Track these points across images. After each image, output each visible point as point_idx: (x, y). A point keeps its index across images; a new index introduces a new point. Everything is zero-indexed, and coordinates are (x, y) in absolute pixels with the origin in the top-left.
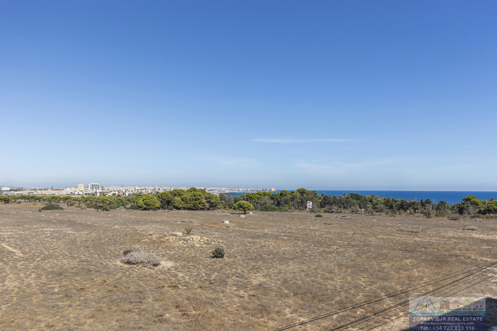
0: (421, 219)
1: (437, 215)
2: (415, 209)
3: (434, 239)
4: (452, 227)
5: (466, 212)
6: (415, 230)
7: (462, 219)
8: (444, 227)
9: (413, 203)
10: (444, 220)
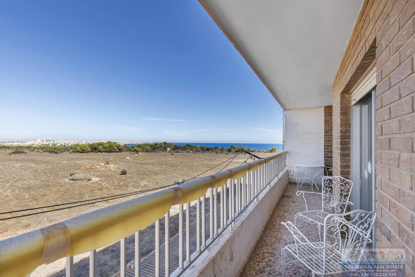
0: (214, 154)
1: (221, 153)
2: (212, 151)
3: (219, 162)
4: (226, 158)
5: (231, 151)
6: (212, 159)
7: (230, 154)
8: (223, 157)
9: (212, 148)
10: (223, 155)
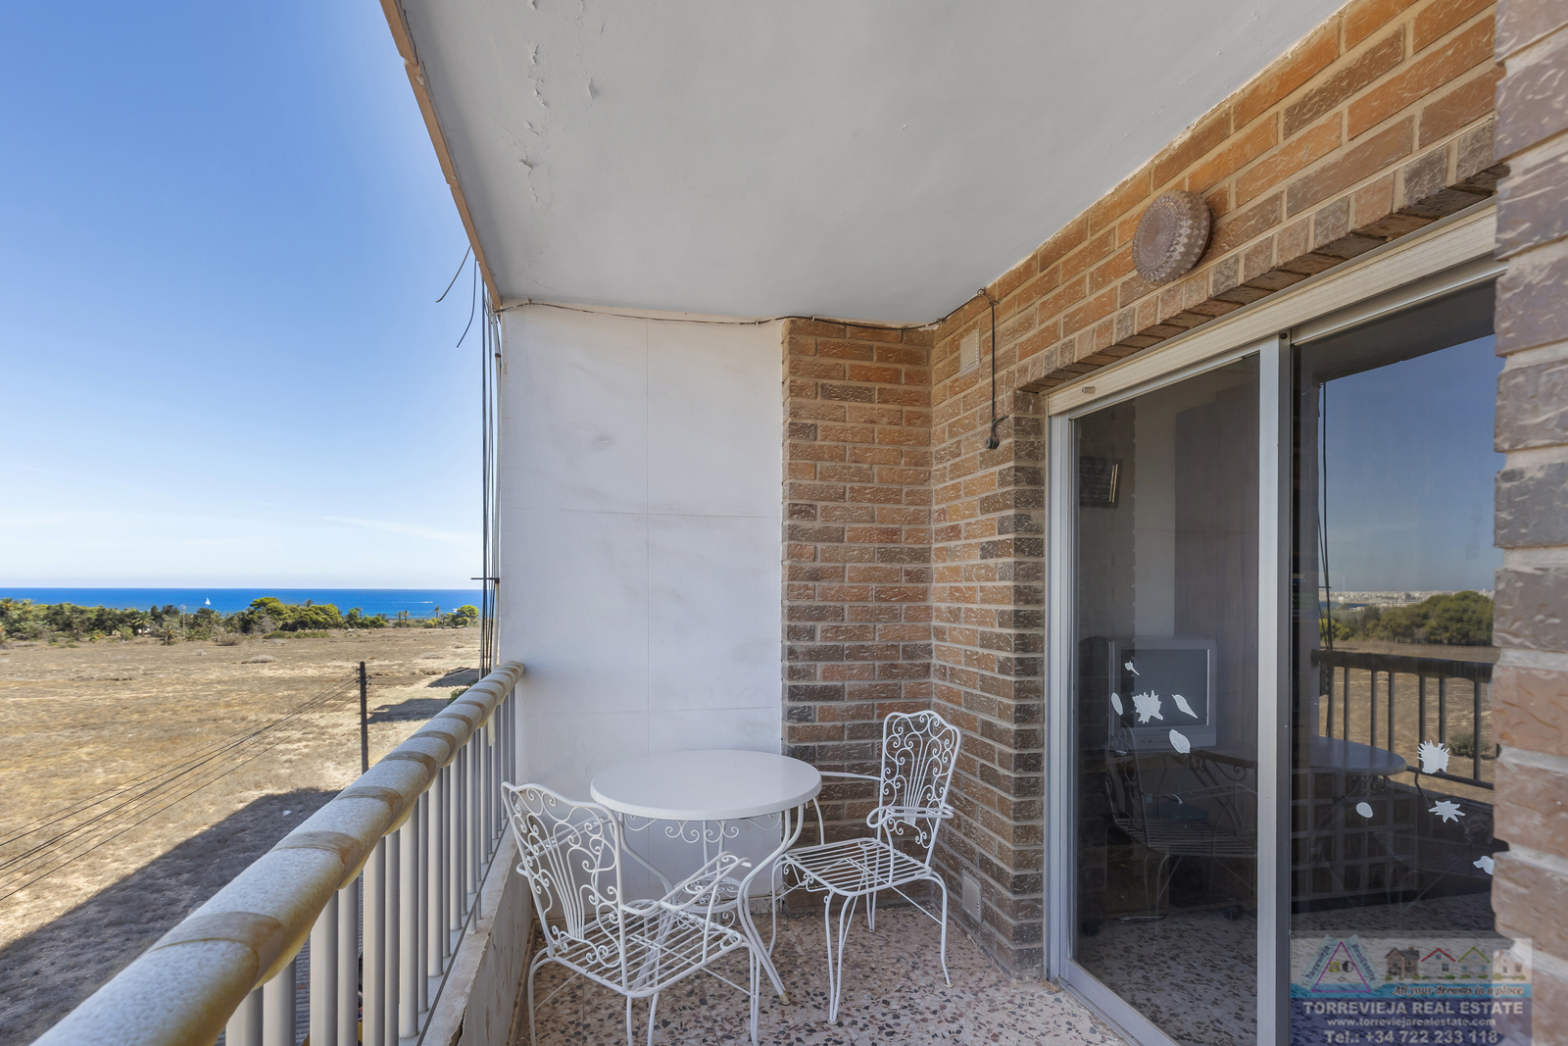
0: (148, 648)
1: (190, 638)
2: (135, 629)
3: (170, 689)
4: (222, 661)
5: (256, 627)
6: (126, 675)
7: (245, 643)
8: (203, 661)
9: (132, 615)
10: (206, 648)
